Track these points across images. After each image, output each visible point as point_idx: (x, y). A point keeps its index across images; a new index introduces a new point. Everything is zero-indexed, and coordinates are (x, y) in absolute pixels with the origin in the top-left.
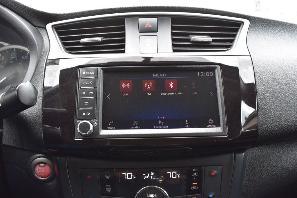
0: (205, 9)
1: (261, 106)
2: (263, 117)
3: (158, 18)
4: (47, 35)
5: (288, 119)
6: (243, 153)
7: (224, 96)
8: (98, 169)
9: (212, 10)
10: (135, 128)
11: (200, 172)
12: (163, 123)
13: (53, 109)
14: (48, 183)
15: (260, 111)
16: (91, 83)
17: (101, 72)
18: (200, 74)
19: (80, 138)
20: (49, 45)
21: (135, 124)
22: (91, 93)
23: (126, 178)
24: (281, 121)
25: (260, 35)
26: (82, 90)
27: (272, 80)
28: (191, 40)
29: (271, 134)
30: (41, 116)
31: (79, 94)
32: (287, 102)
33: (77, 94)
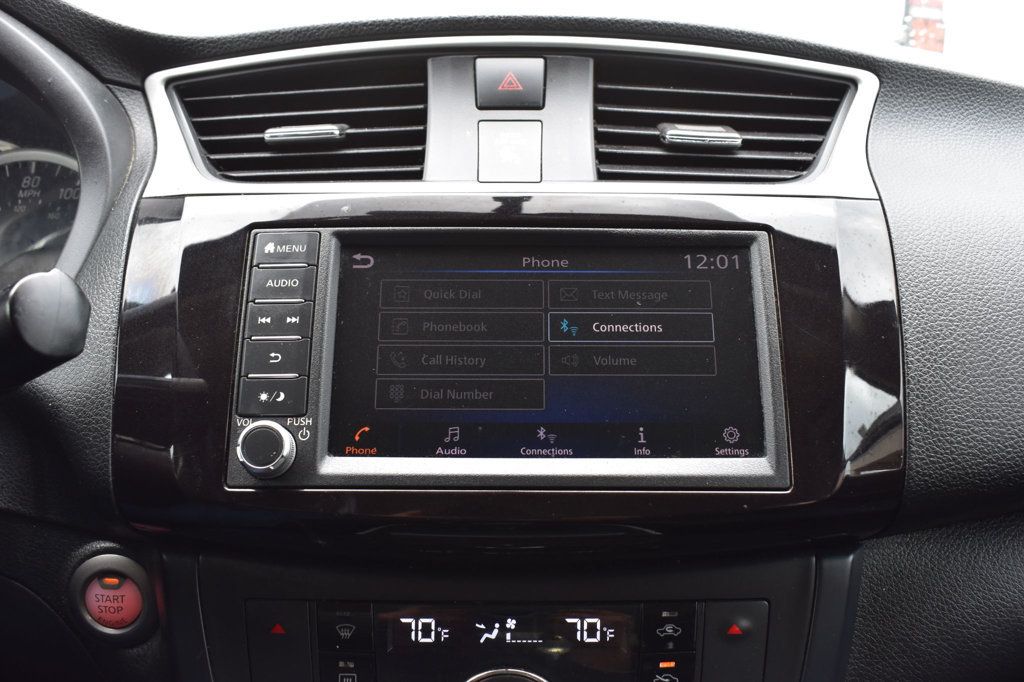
0: (719, 31)
1: (919, 381)
2: (925, 424)
3: (545, 59)
4: (147, 115)
5: (1016, 434)
6: (848, 555)
7: (780, 342)
8: (310, 600)
9: (742, 33)
10: (451, 452)
11: (685, 621)
12: (552, 437)
13: (151, 377)
14: (132, 647)
15: (913, 400)
16: (293, 283)
17: (333, 248)
18: (695, 262)
19: (248, 483)
20: (151, 150)
21: (452, 439)
22: (294, 320)
23: (413, 638)
24: (993, 441)
25: (914, 130)
26: (260, 310)
27: (959, 288)
28: (666, 141)
29: (954, 488)
30: (109, 402)
31: (247, 324)
32: (1013, 369)
33: (242, 324)
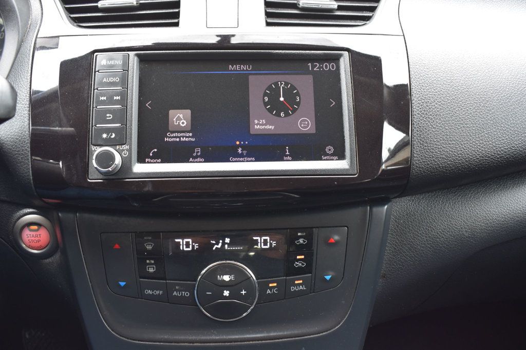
1: (418, 124)
2: (421, 144)
5: (463, 148)
6: (385, 205)
7: (353, 105)
8: (131, 232)
10: (196, 160)
11: (309, 237)
12: (245, 152)
13: (48, 128)
14: (46, 259)
16: (117, 79)
17: (135, 61)
18: (313, 67)
19: (99, 178)
20: (40, 13)
21: (197, 154)
22: (118, 98)
23: (181, 248)
24: (452, 151)
26: (101, 93)
27: (439, 79)
28: (300, 6)
29: (433, 174)
30: (28, 140)
31: (95, 100)
32: (463, 117)
33: (92, 100)
